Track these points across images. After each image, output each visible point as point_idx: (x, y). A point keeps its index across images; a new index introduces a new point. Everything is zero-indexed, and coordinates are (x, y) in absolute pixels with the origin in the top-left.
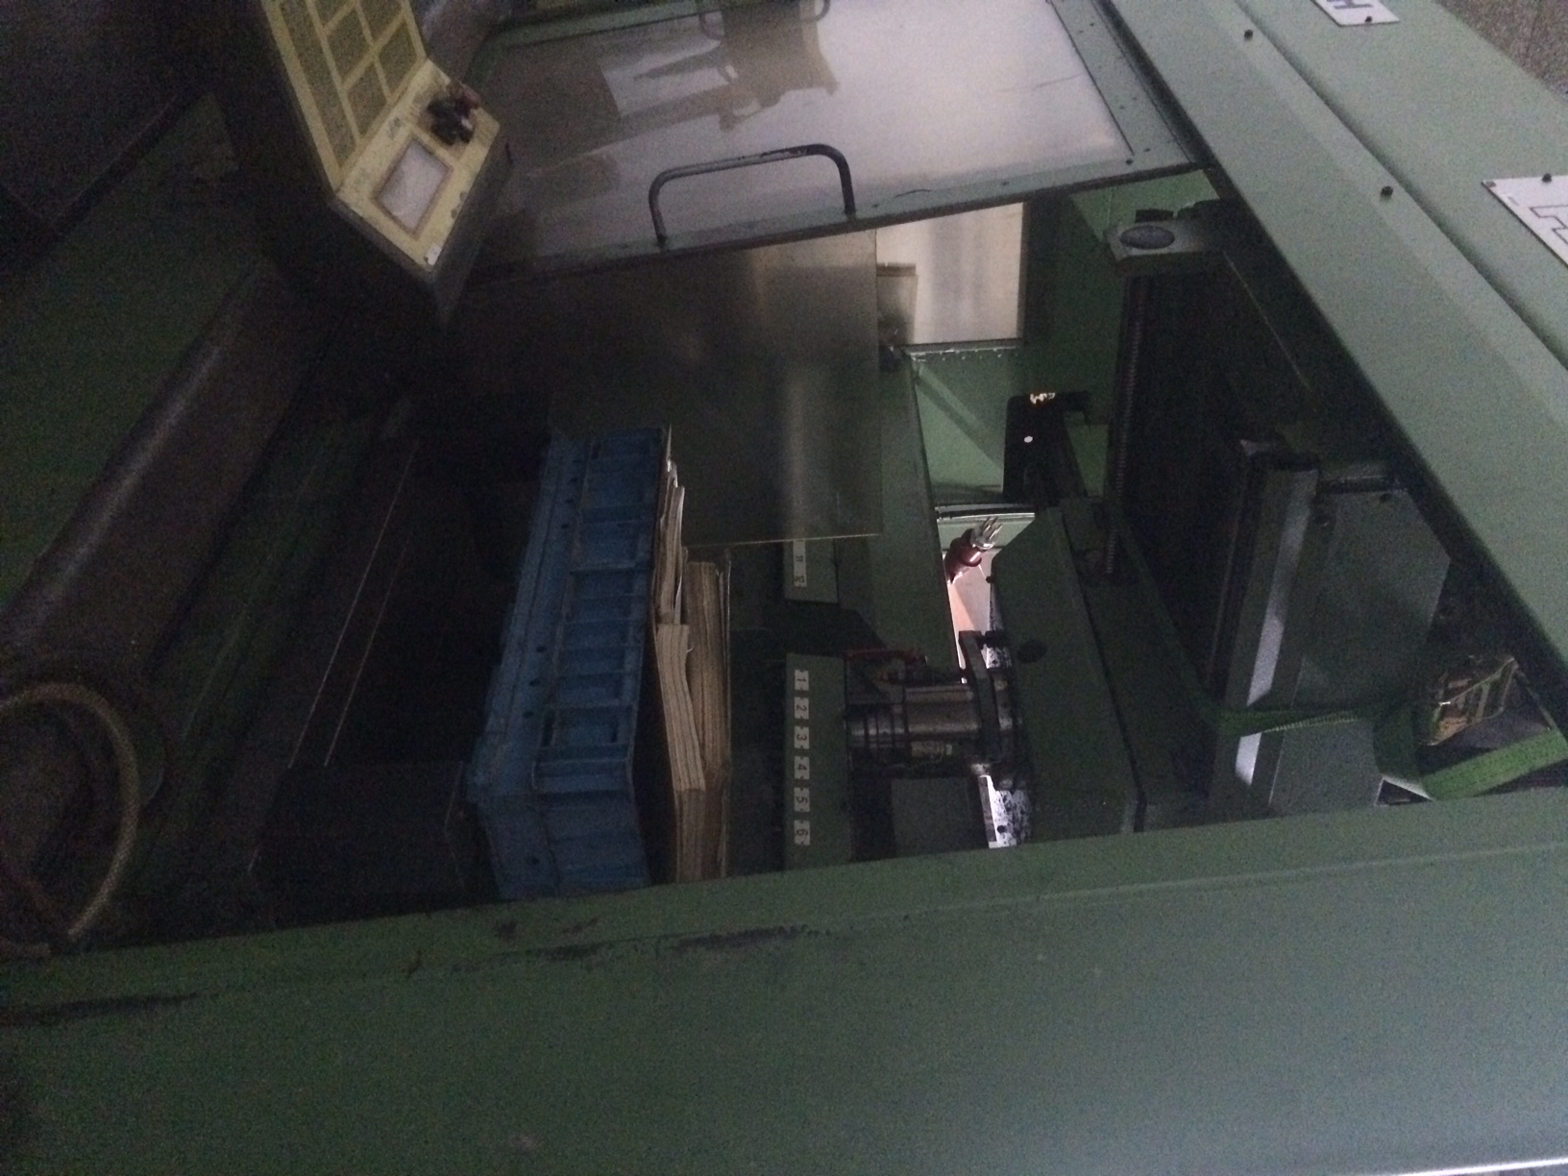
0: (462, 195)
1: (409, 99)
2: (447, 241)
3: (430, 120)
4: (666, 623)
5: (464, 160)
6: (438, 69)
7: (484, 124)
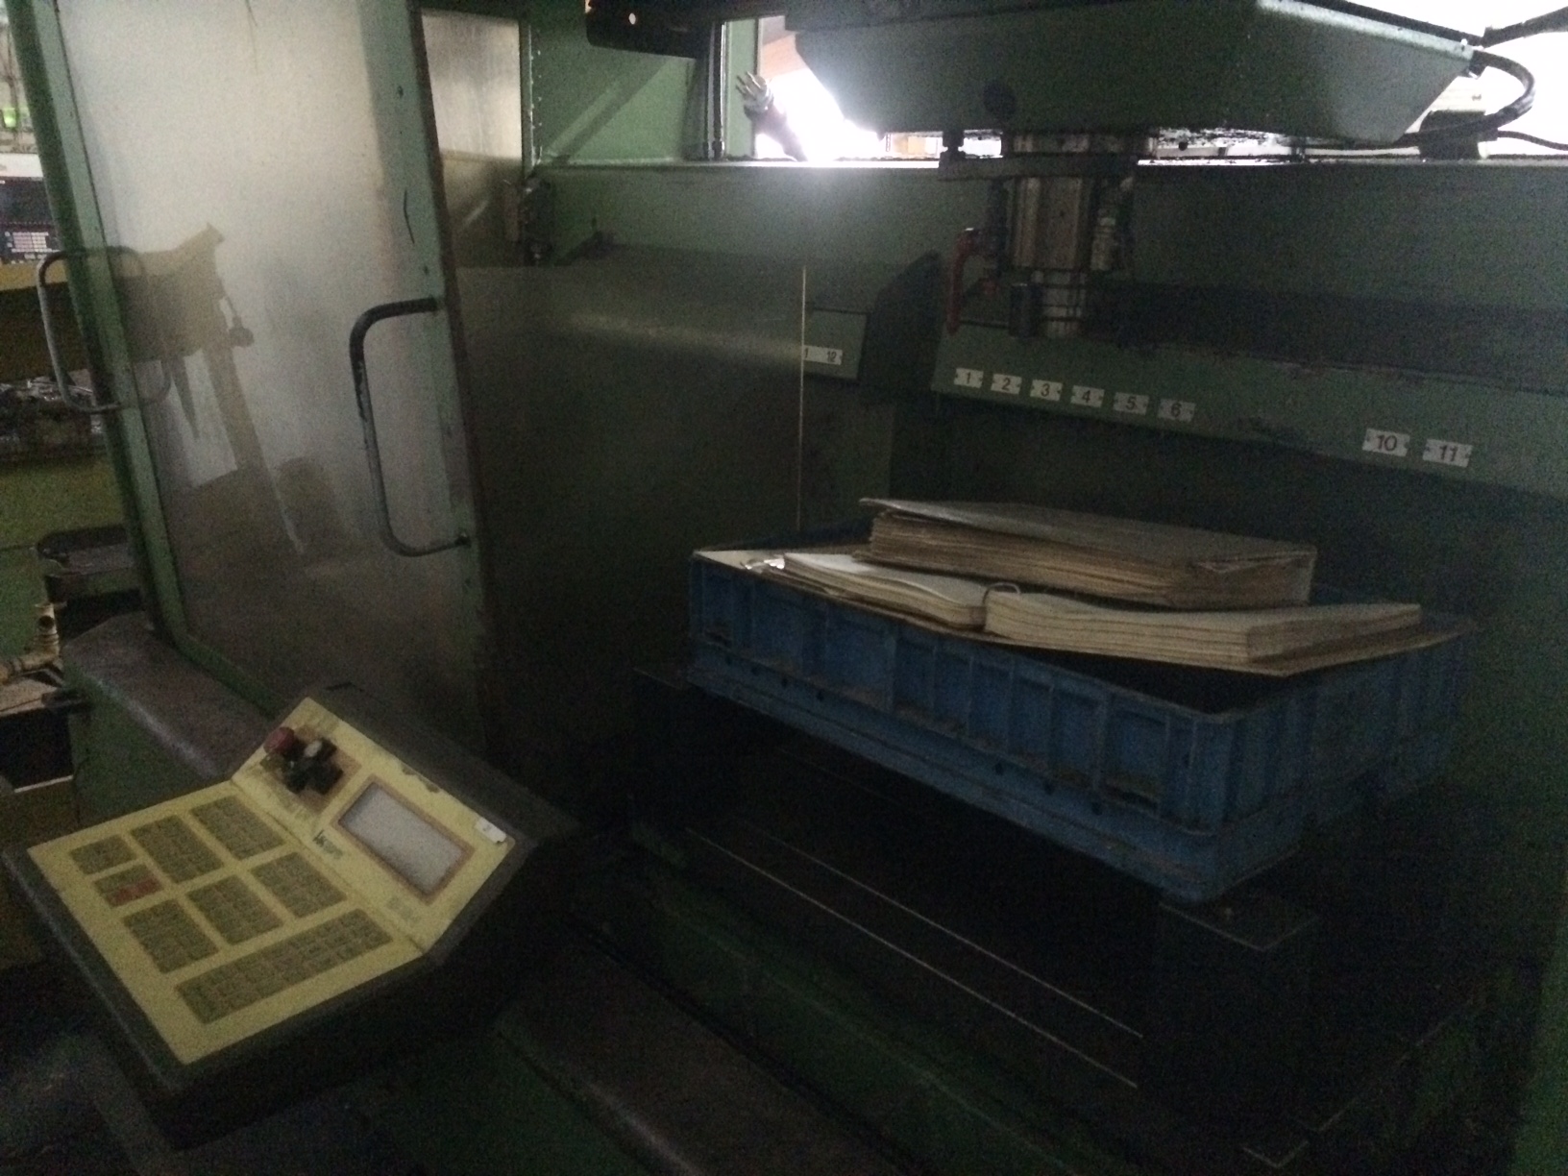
0: (408, 773)
1: (289, 818)
2: (473, 808)
3: (309, 792)
4: (984, 620)
5: (359, 759)
6: (244, 767)
7: (308, 717)
